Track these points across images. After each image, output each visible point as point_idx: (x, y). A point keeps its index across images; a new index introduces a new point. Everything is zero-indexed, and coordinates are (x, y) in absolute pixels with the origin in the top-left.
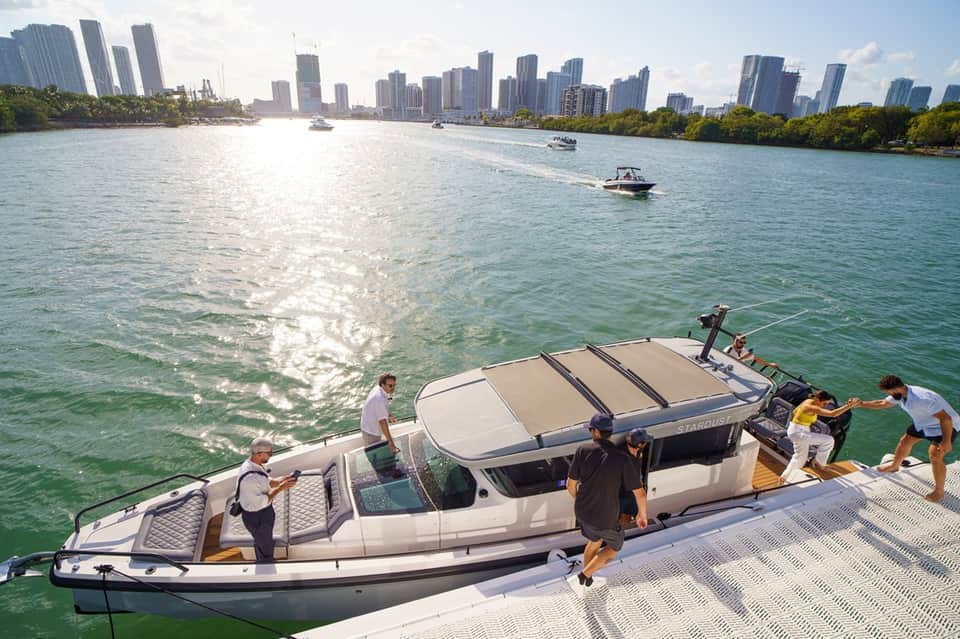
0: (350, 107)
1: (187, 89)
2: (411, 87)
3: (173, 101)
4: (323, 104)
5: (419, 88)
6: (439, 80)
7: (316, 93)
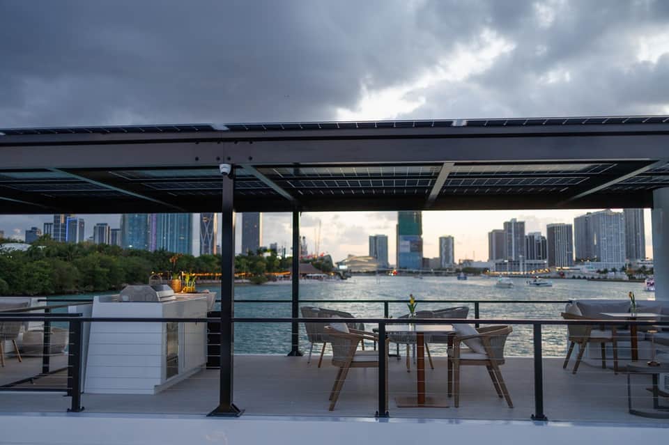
0: (457, 261)
1: (279, 246)
2: (532, 237)
3: (262, 259)
4: (424, 259)
5: (544, 238)
6: (569, 227)
7: (418, 246)
